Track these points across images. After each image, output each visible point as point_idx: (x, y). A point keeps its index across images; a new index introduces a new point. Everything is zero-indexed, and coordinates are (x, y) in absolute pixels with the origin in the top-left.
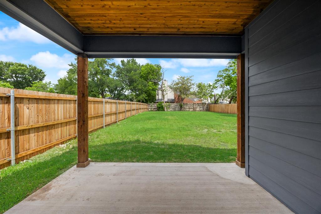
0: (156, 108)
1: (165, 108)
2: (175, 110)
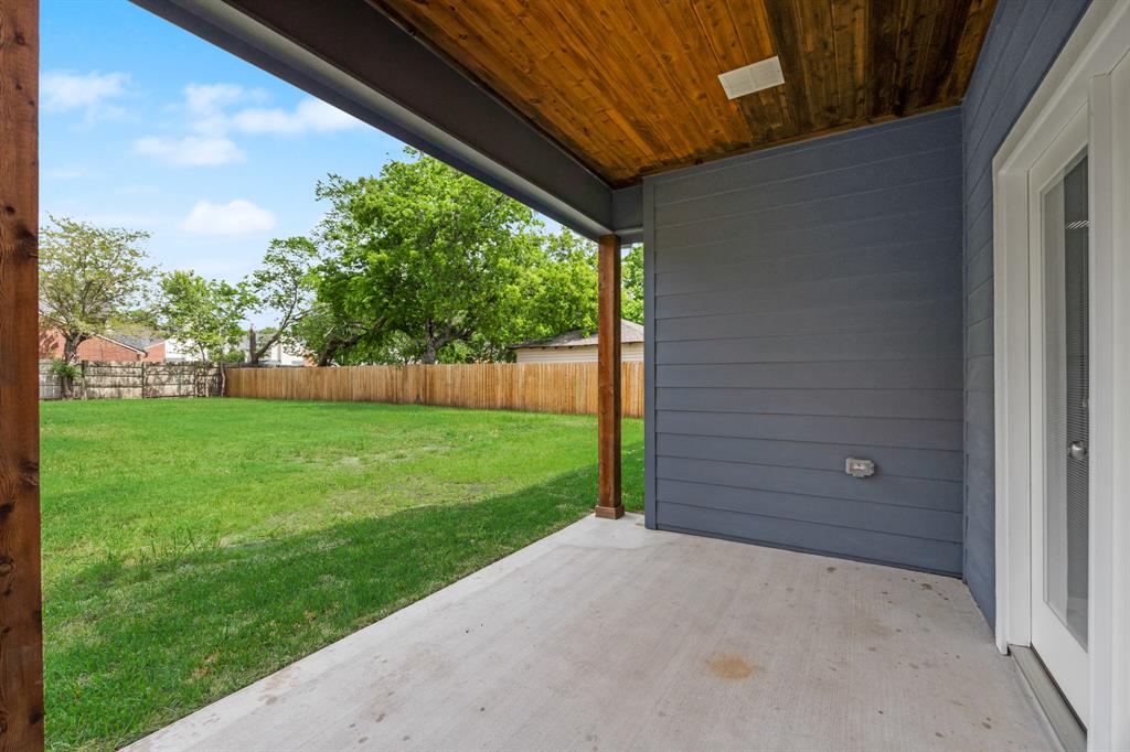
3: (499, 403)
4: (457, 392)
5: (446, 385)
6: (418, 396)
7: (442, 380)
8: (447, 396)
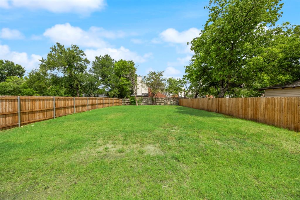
0: (129, 102)
1: (137, 103)
2: (148, 104)
3: (249, 117)
4: (230, 109)
5: (226, 106)
6: (216, 109)
7: (224, 104)
8: (226, 110)
